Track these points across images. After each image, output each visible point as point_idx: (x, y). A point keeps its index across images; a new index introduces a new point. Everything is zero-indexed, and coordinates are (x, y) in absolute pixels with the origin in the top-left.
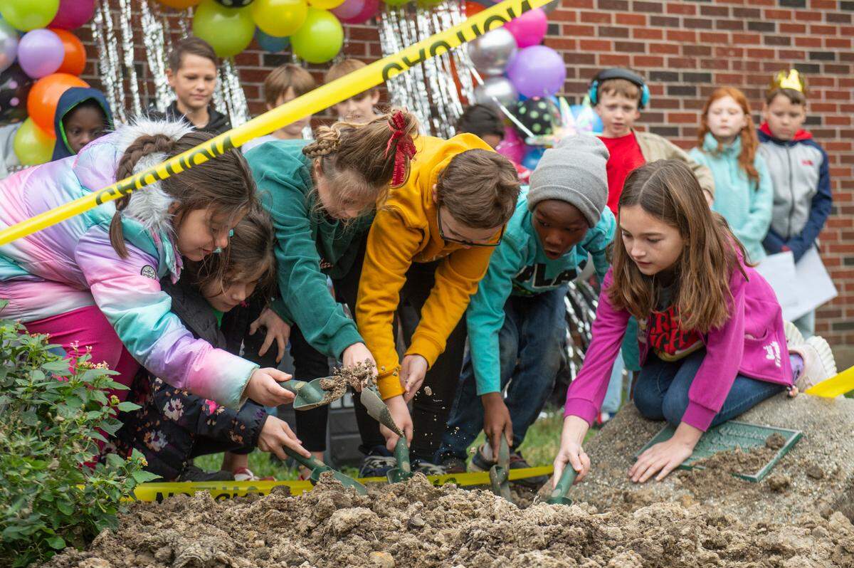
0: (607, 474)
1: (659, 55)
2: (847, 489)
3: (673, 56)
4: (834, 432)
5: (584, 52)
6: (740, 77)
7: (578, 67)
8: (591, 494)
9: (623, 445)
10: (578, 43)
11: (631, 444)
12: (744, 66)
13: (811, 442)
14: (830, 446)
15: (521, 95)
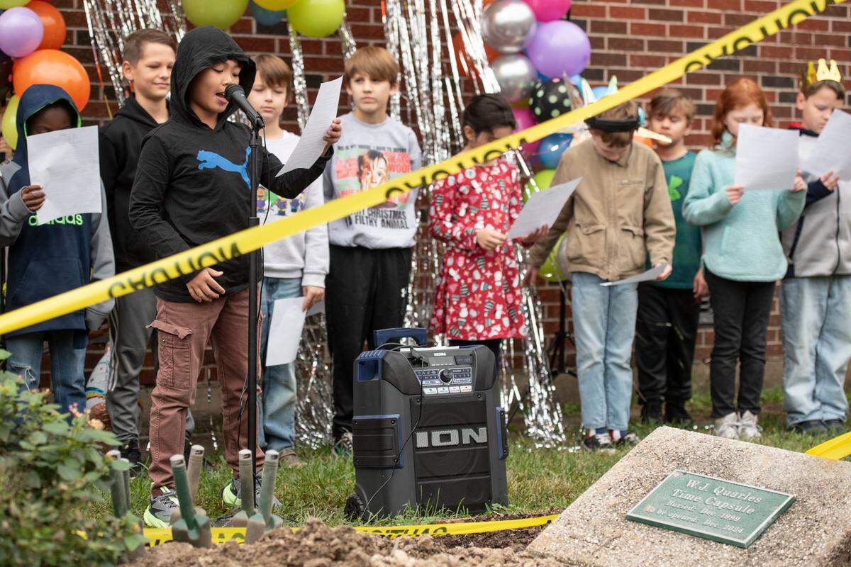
0: (598, 532)
1: (699, 25)
2: (833, 558)
3: (714, 26)
4: (827, 497)
5: (613, 20)
6: (790, 50)
7: (606, 36)
8: (580, 553)
9: (616, 501)
10: (608, 10)
11: (625, 500)
12: (794, 39)
13: (804, 506)
14: (822, 512)
15: (539, 75)
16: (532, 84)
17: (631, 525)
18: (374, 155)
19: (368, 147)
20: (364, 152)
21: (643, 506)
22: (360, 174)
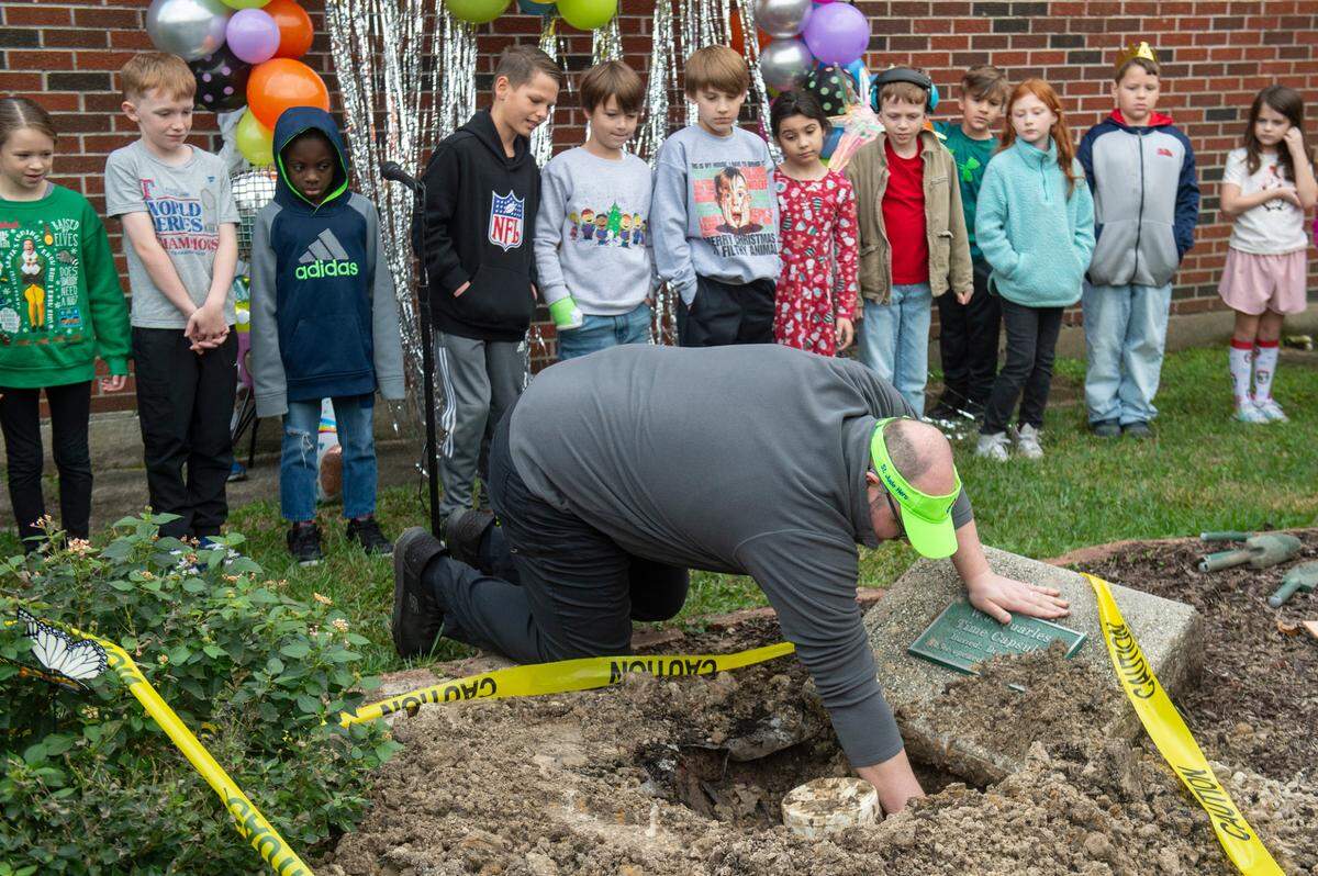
1: (943, 51)
9: (898, 629)
11: (907, 629)
13: (1095, 649)
15: (815, 61)
16: (806, 72)
17: (914, 661)
18: (732, 172)
19: (724, 164)
20: (720, 171)
21: (926, 639)
22: (719, 198)
